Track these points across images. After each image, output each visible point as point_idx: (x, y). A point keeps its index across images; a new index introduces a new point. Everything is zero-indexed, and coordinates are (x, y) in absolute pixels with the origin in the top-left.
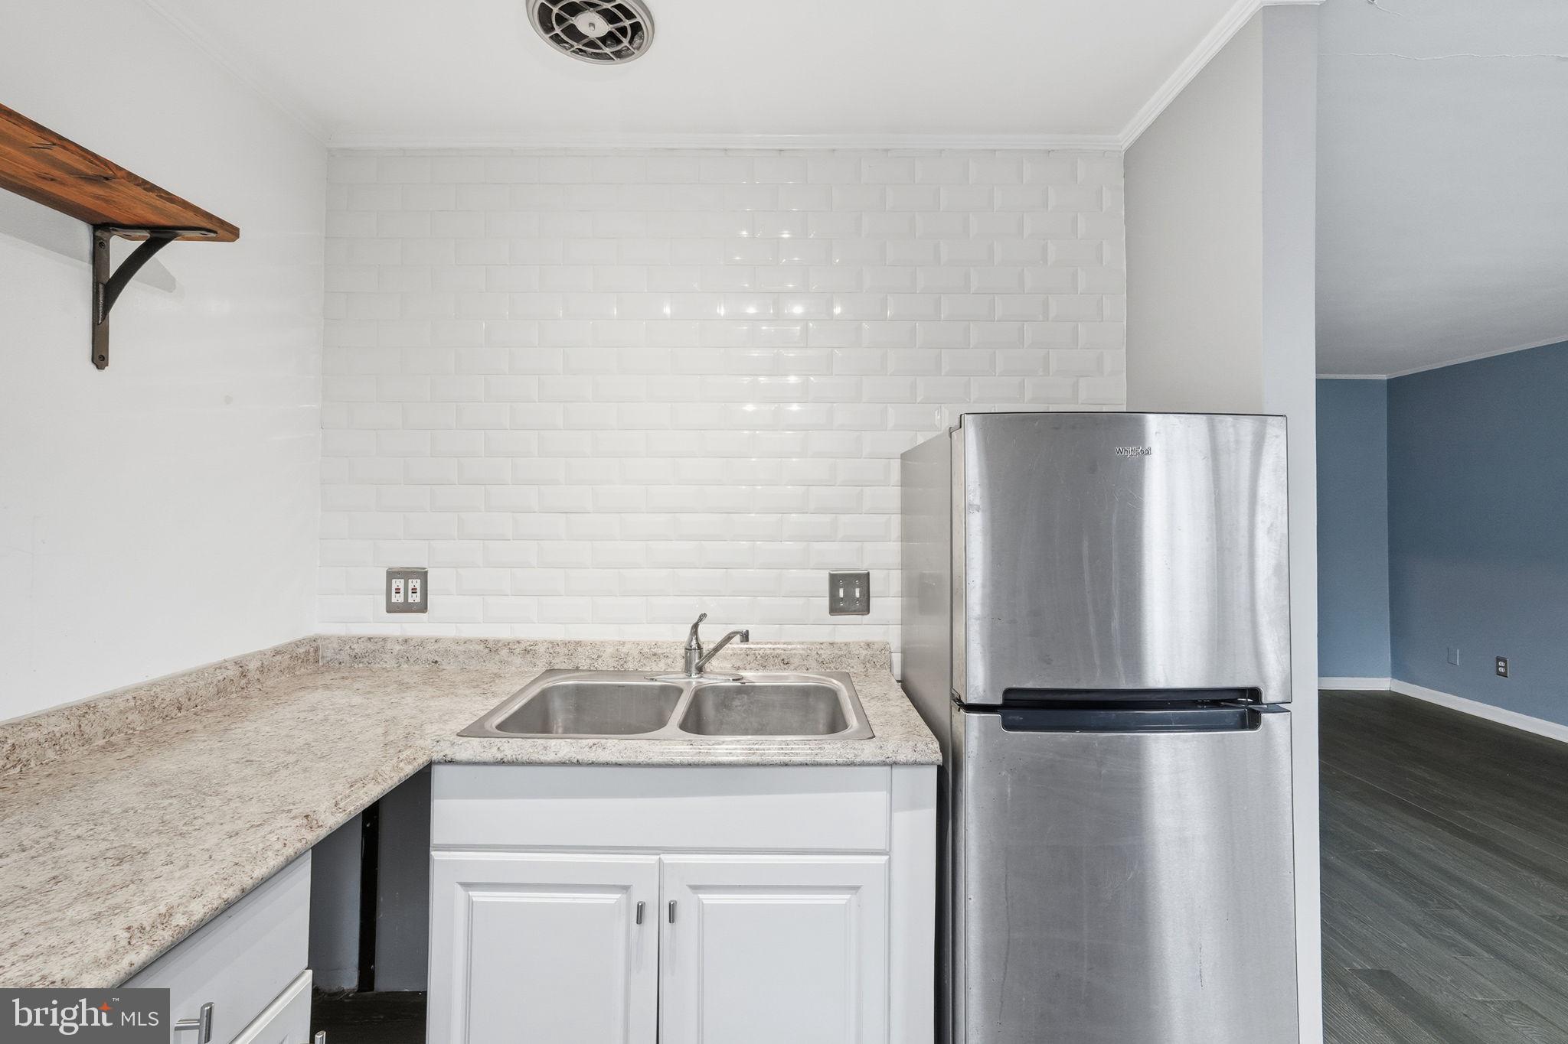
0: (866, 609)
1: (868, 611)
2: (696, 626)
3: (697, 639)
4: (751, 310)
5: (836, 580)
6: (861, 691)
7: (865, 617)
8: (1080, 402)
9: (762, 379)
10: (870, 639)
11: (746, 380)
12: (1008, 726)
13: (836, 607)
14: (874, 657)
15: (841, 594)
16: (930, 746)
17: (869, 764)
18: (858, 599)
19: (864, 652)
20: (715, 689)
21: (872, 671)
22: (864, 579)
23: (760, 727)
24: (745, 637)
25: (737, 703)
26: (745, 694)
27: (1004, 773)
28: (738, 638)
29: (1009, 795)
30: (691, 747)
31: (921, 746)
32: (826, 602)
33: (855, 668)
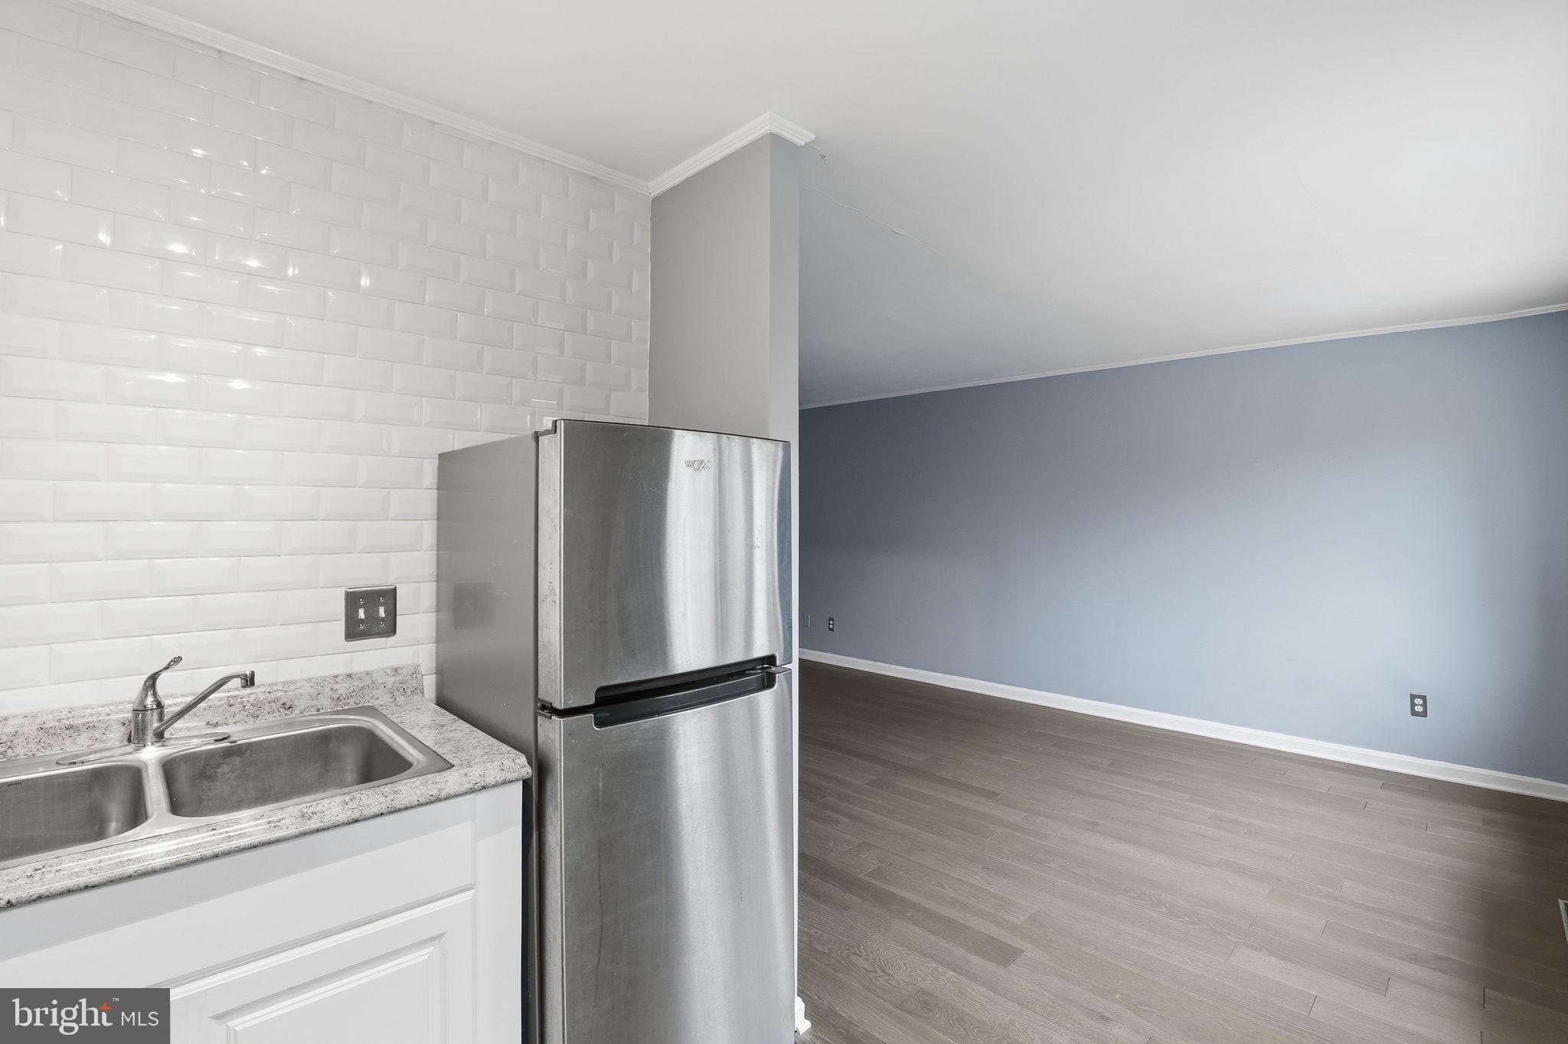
0: (392, 631)
1: (394, 632)
2: (154, 678)
3: (155, 694)
4: (253, 263)
5: (353, 600)
6: (402, 722)
7: (389, 639)
8: (611, 414)
9: (260, 351)
10: (397, 663)
11: (235, 348)
12: (600, 723)
13: (354, 631)
14: (404, 684)
15: (362, 614)
16: (517, 761)
17: (456, 796)
18: (382, 619)
19: (392, 679)
20: (190, 758)
21: (401, 699)
22: (389, 596)
23: (260, 794)
24: (249, 681)
25: (225, 768)
26: (238, 756)
27: (596, 769)
28: (237, 682)
29: (601, 789)
30: (214, 832)
31: (508, 763)
32: (340, 626)
33: (381, 700)
